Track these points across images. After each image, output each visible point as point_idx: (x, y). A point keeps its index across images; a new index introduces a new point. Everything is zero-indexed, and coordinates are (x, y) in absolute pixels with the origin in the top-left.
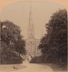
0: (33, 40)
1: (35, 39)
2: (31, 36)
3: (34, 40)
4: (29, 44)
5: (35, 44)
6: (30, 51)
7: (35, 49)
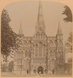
0: (44, 38)
1: (46, 37)
2: (40, 32)
3: (46, 39)
4: (36, 45)
5: (46, 44)
6: (38, 57)
7: (47, 53)
